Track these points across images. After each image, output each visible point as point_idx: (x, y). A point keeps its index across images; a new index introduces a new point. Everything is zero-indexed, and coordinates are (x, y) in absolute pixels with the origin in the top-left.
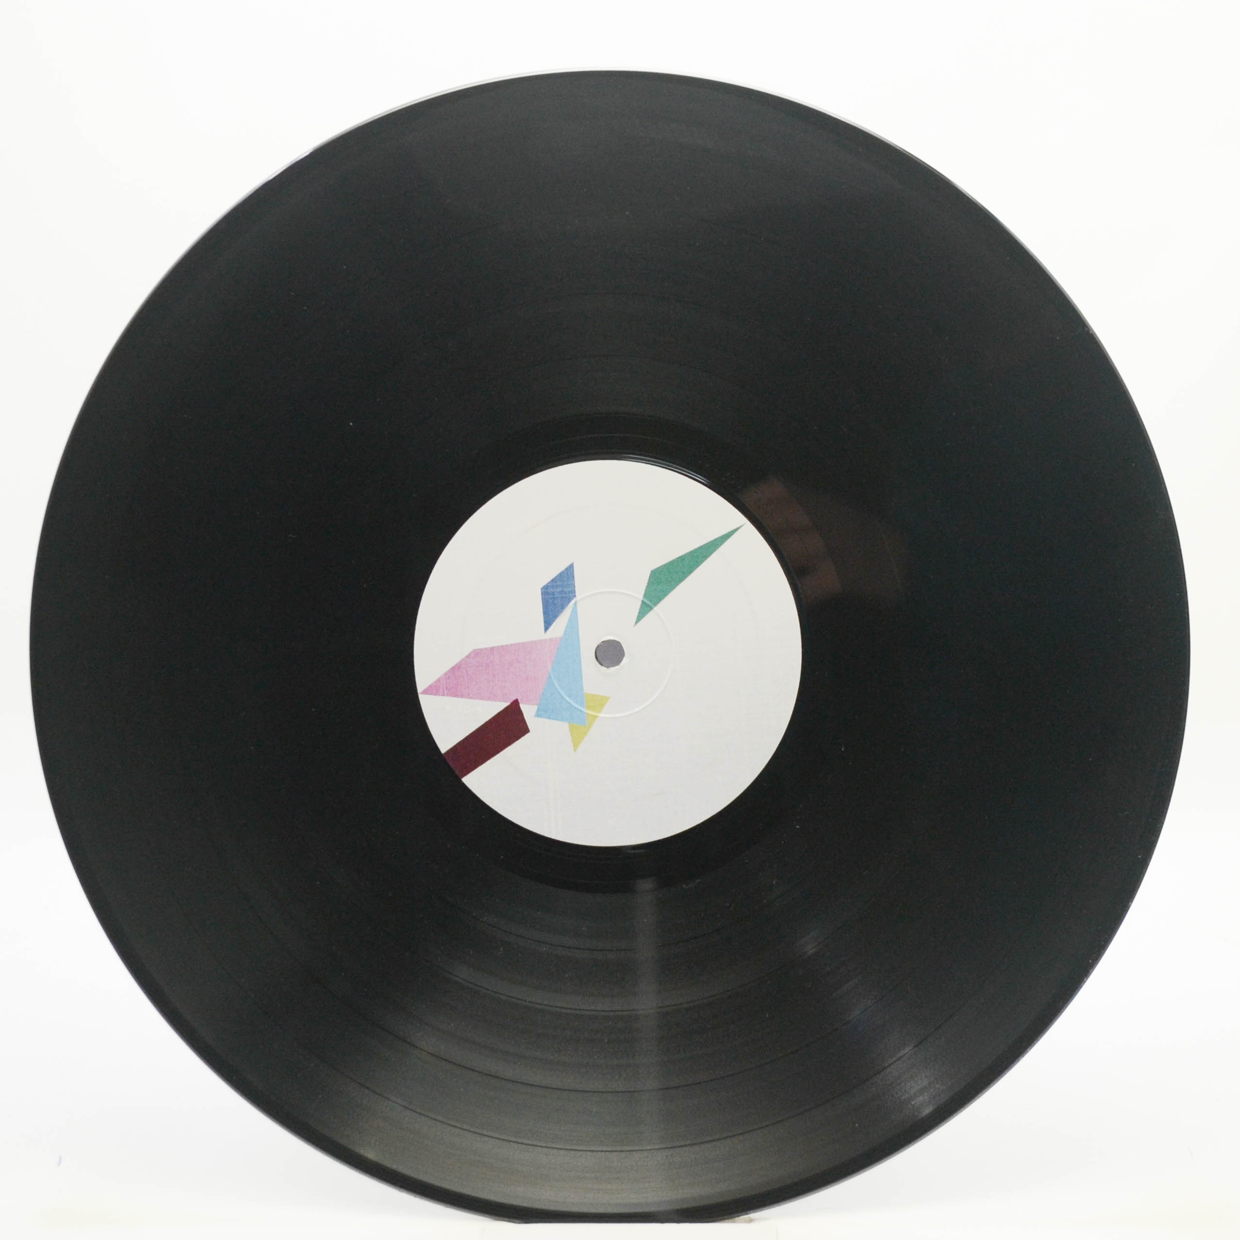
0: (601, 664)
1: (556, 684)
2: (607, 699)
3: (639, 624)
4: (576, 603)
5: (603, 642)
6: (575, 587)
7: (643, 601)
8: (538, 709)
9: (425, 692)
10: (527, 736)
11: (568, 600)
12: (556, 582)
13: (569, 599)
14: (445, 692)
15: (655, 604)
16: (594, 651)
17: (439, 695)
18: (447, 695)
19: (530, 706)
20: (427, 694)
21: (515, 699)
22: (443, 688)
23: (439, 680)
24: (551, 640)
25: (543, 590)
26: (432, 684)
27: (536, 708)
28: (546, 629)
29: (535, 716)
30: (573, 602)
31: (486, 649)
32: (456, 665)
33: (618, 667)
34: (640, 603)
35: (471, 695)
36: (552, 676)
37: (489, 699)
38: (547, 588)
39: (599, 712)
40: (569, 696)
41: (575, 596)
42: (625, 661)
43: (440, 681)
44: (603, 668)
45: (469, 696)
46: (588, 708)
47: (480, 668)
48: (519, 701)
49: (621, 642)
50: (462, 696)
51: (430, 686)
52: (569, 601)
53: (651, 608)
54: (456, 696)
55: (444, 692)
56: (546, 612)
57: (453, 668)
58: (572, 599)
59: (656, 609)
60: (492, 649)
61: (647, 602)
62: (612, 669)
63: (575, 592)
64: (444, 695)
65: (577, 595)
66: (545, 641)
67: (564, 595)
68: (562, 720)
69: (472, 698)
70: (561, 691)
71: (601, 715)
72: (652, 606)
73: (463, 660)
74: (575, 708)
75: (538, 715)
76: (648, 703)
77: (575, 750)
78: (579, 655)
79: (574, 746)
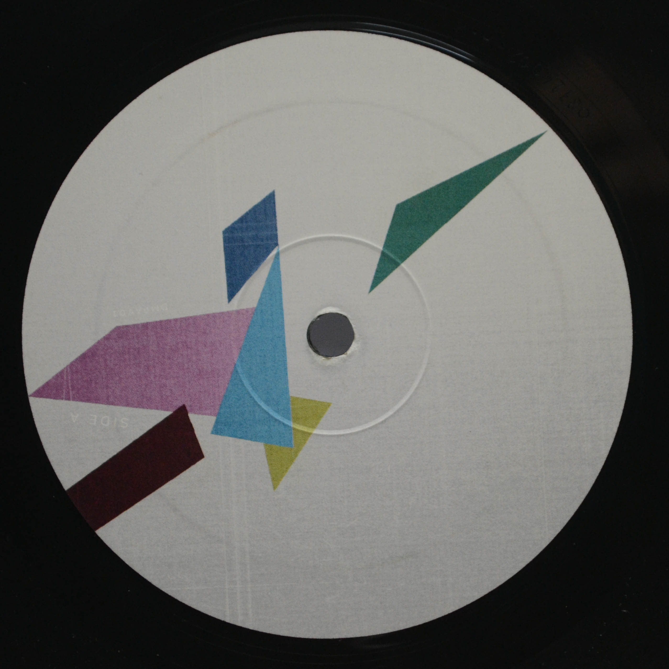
0: (316, 351)
1: (246, 383)
2: (326, 406)
3: (376, 290)
4: (278, 255)
5: (319, 317)
6: (276, 230)
7: (383, 254)
8: (217, 422)
9: (39, 393)
10: (200, 464)
11: (265, 251)
12: (246, 222)
13: (267, 248)
14: (71, 393)
15: (404, 258)
16: (306, 331)
17: (62, 399)
18: (74, 399)
19: (206, 417)
20: (41, 396)
21: (180, 404)
22: (68, 388)
23: (60, 375)
24: (238, 312)
25: (227, 235)
26: (50, 381)
27: (213, 419)
28: (231, 295)
29: (212, 433)
30: (274, 252)
31: (135, 326)
32: (89, 350)
33: (343, 356)
34: (377, 257)
35: (111, 399)
36: (239, 370)
37: (140, 405)
38: (232, 232)
39: (314, 427)
40: (267, 402)
41: (277, 244)
42: (354, 347)
43: (62, 378)
44: (320, 359)
45: (108, 402)
46: (296, 420)
47: (127, 356)
48: (188, 408)
49: (349, 317)
50: (97, 400)
51: (47, 385)
52: (268, 252)
53: (397, 265)
54: (88, 400)
55: (69, 393)
56: (230, 269)
57: (83, 357)
58: (273, 249)
59: (403, 265)
60: (145, 326)
61: (392, 256)
62: (335, 360)
63: (276, 236)
64: (69, 399)
65: (279, 242)
66: (229, 314)
67: (260, 243)
68: (255, 438)
69: (113, 404)
70: (253, 394)
71: (316, 432)
72: (398, 261)
73: (99, 342)
74: (276, 420)
75: (217, 431)
76: (390, 413)
77: (275, 488)
78: (282, 338)
79: (273, 479)
